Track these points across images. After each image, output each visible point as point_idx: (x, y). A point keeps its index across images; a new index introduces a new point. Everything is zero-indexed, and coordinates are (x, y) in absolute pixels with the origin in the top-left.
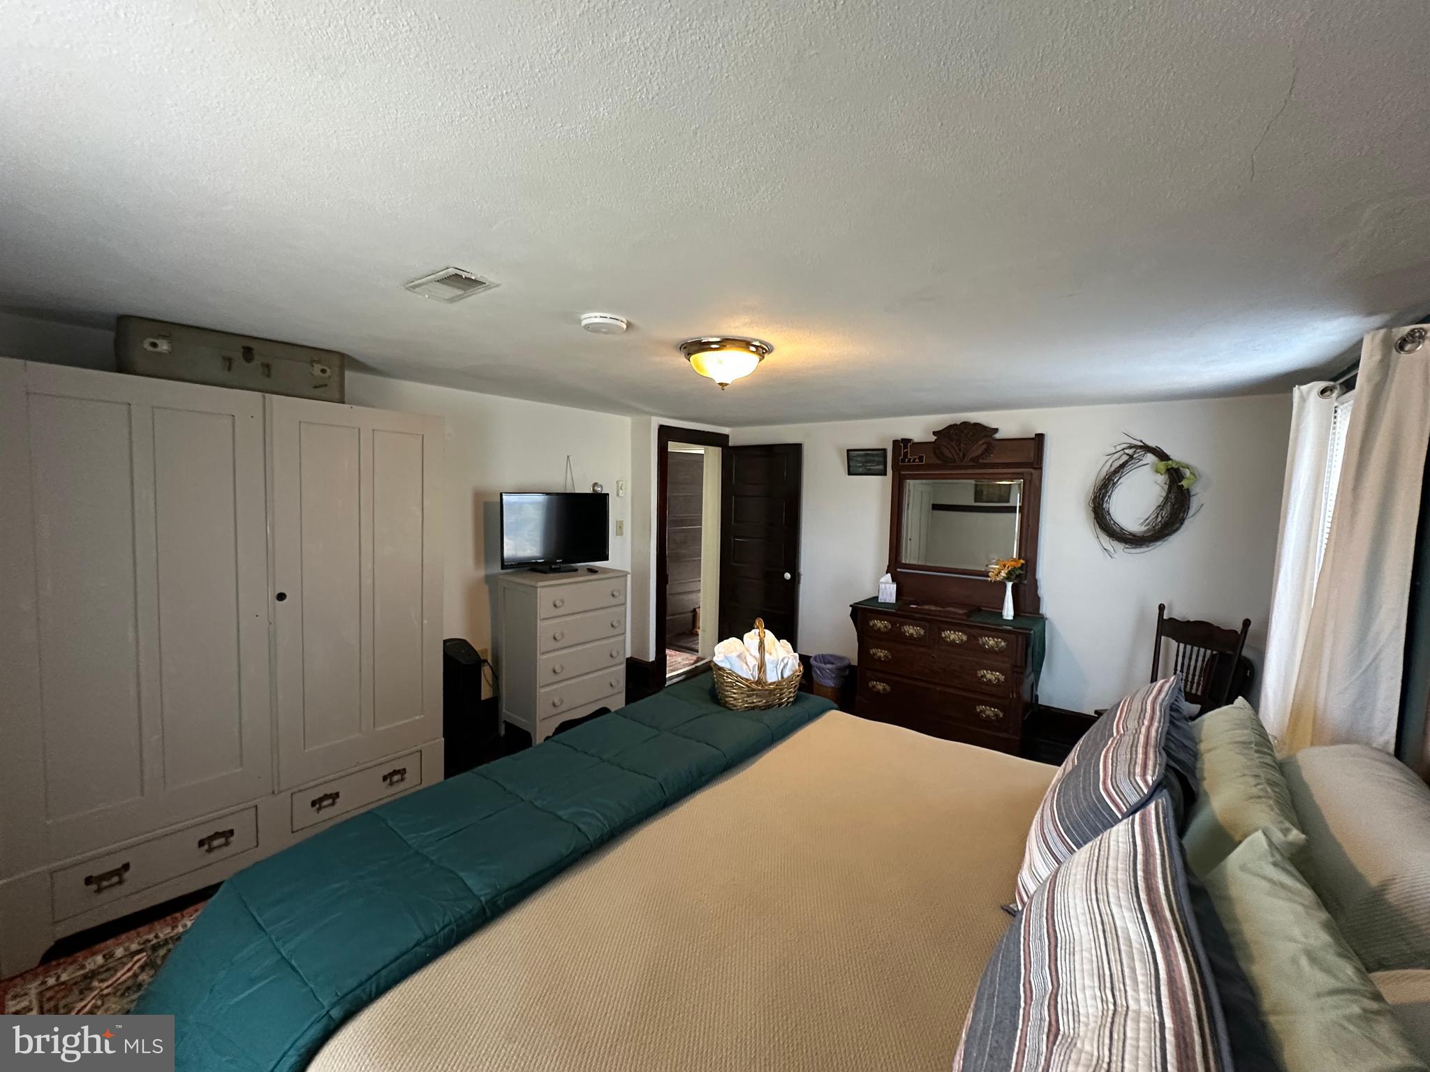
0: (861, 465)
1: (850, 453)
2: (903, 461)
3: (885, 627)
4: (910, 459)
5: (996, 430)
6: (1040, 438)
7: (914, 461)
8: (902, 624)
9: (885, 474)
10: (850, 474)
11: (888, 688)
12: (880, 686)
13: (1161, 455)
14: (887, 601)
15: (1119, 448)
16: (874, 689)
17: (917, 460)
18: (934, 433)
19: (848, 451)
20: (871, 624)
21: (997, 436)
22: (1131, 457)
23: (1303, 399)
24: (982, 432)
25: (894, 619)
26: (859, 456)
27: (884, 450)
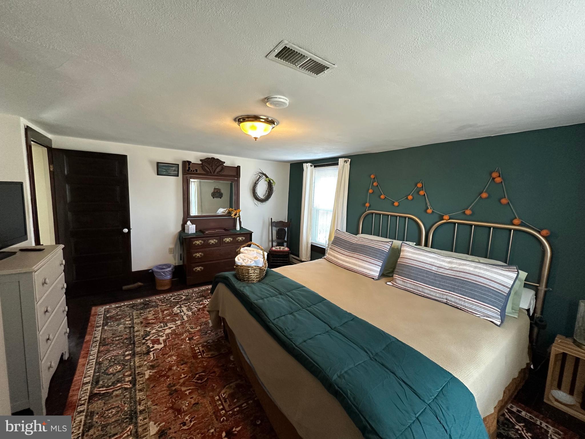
0: (165, 170)
1: (159, 164)
2: (188, 170)
3: (201, 243)
4: (192, 170)
5: (224, 163)
6: (239, 167)
7: (194, 171)
8: (209, 240)
9: (178, 176)
10: (158, 174)
11: (202, 268)
12: (198, 269)
13: (267, 177)
14: (193, 233)
15: (257, 173)
16: (196, 271)
17: (195, 171)
18: (201, 160)
19: (158, 163)
20: (194, 243)
21: (224, 164)
22: (260, 177)
23: (307, 168)
24: (219, 163)
25: (204, 239)
26: (163, 166)
27: (178, 165)
